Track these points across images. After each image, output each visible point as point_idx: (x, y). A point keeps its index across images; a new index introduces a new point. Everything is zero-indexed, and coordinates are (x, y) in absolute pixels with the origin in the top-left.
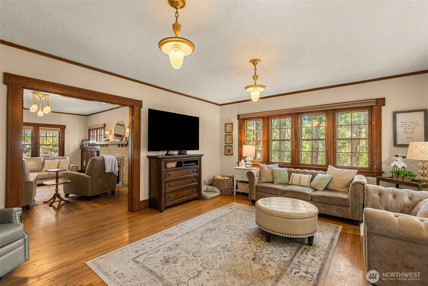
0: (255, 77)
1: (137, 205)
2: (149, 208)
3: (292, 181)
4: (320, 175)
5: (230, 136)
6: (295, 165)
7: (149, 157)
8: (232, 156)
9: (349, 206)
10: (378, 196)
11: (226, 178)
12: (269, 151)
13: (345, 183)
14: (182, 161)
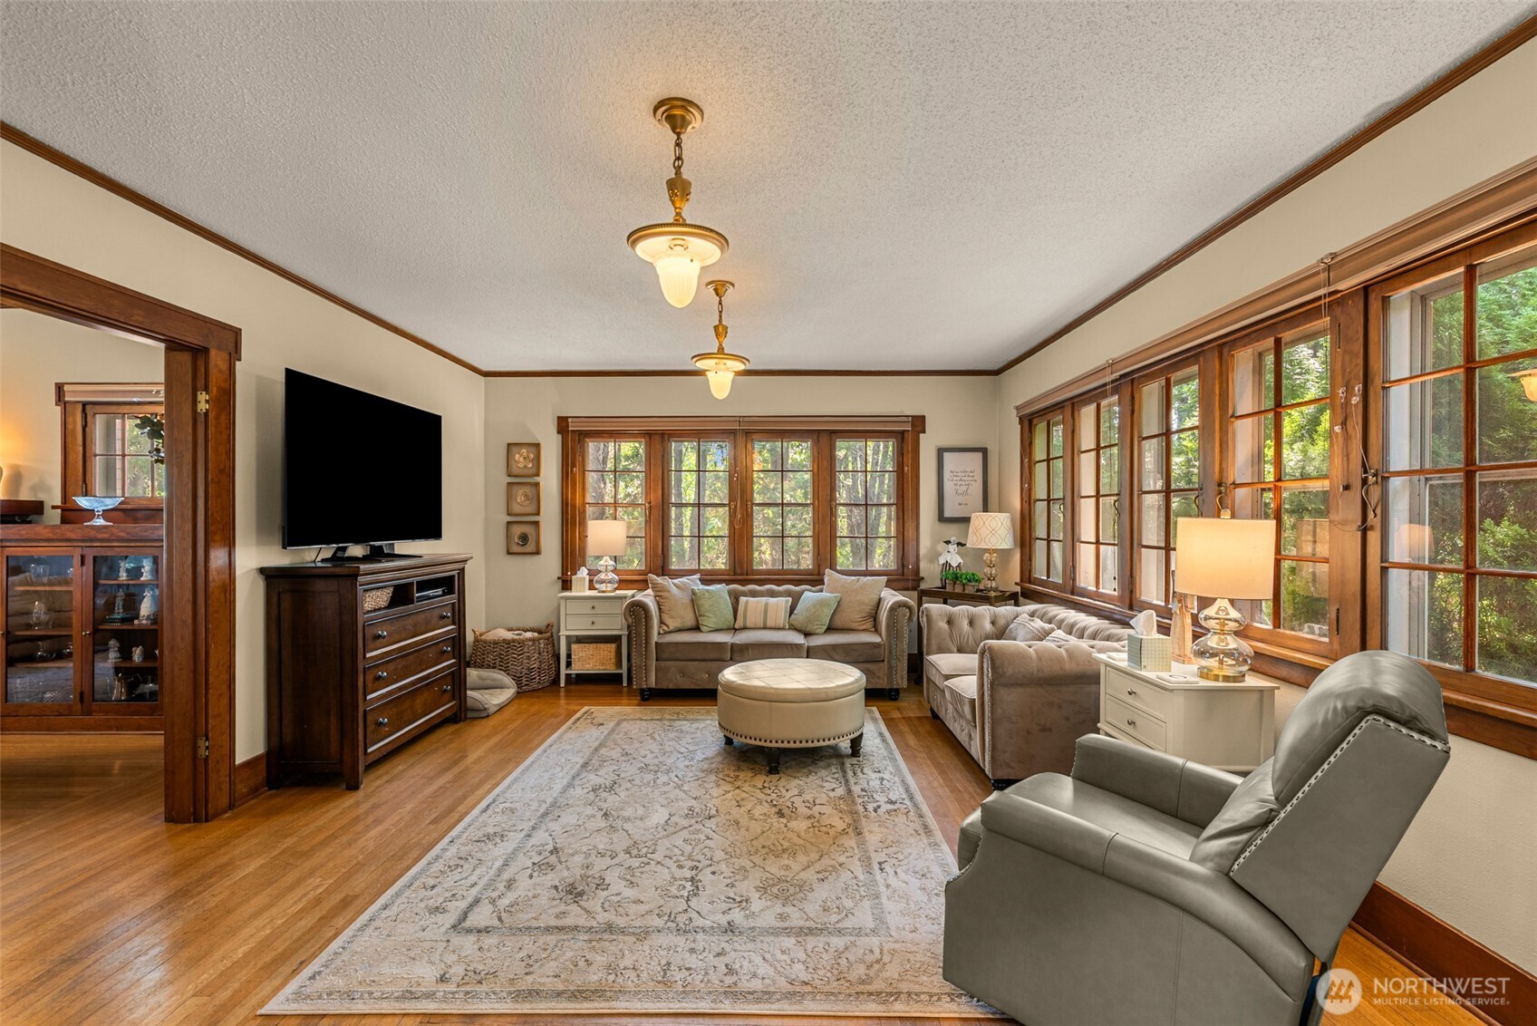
0: (720, 330)
1: (226, 787)
2: (270, 789)
3: (745, 617)
4: (810, 596)
5: (528, 490)
6: (742, 575)
7: (269, 575)
8: (535, 558)
9: (883, 661)
10: (946, 626)
11: (529, 635)
12: (665, 538)
13: (867, 609)
14: (413, 583)
